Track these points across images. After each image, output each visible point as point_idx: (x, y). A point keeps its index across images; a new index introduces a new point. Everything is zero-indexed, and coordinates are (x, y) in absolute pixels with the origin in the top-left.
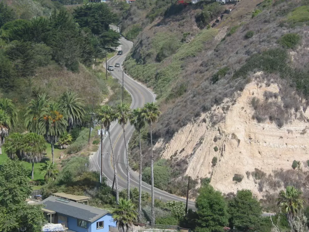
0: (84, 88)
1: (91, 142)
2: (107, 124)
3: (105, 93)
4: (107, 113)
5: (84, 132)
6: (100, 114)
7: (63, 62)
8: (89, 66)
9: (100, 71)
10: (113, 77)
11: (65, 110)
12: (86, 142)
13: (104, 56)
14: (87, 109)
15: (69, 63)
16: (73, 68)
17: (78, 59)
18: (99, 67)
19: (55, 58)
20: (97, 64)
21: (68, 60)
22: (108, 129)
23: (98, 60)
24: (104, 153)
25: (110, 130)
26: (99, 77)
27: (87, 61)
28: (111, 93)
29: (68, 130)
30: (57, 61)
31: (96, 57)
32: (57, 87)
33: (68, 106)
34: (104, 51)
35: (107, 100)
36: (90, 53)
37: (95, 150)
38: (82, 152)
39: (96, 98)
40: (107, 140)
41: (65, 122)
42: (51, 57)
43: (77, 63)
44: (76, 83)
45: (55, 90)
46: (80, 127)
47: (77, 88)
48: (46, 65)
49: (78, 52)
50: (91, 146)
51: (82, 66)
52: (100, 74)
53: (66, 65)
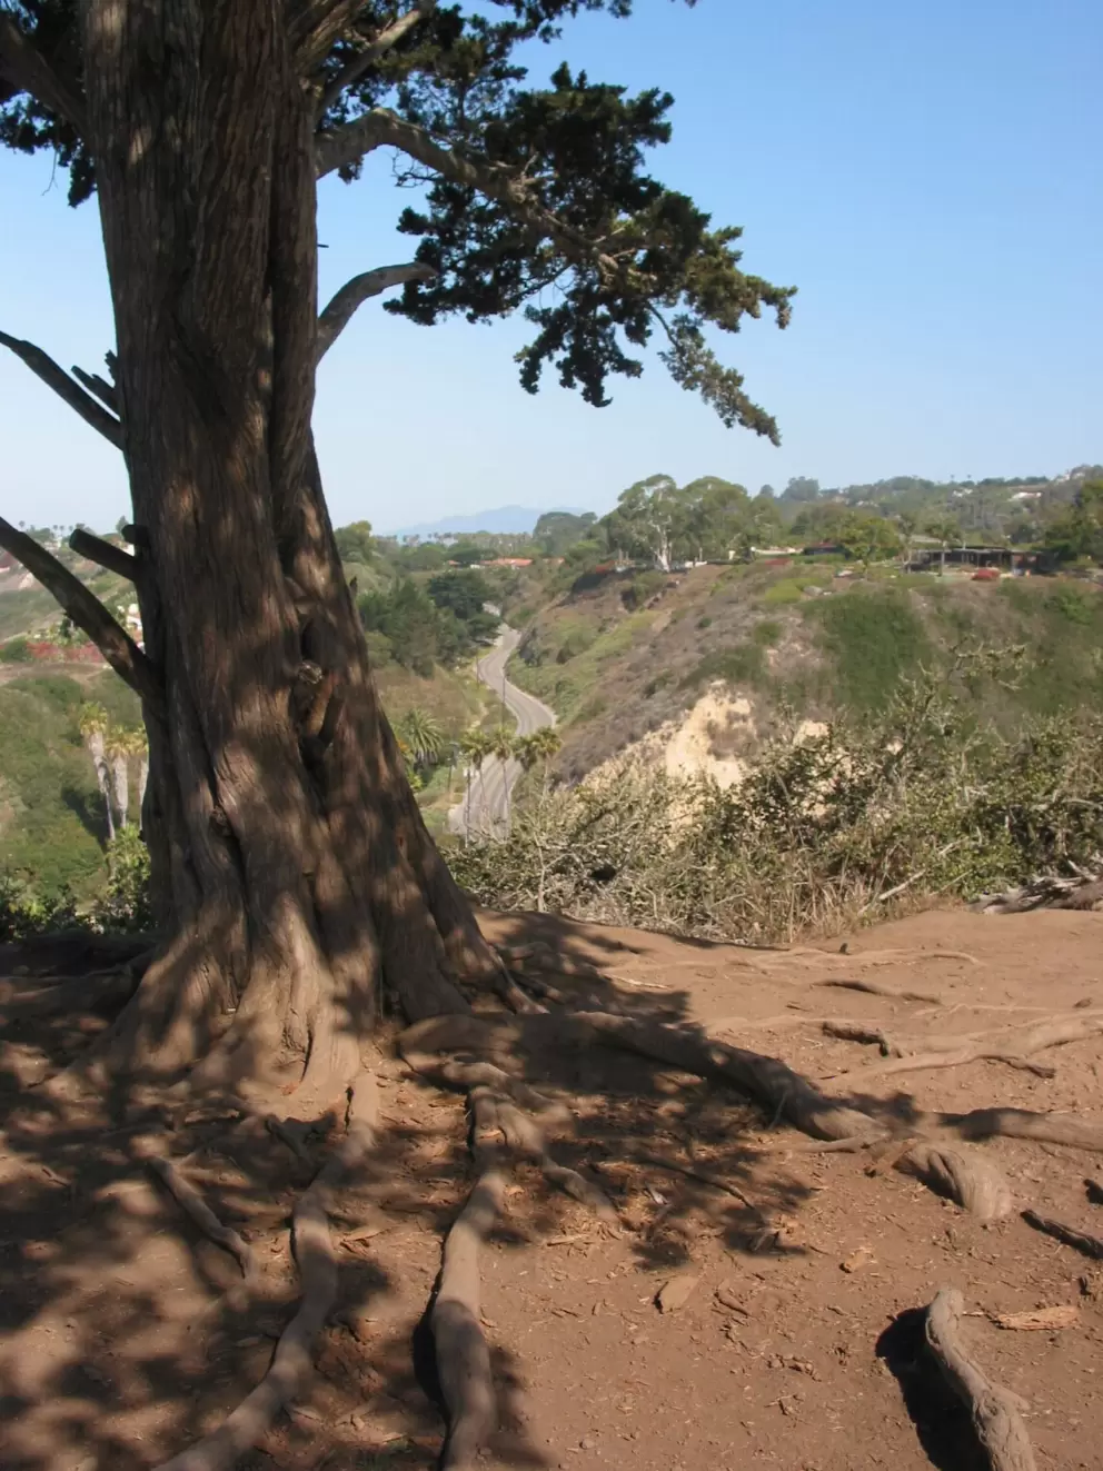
0: (441, 704)
1: (452, 790)
2: (477, 759)
3: (475, 712)
4: (478, 741)
5: (440, 774)
6: (467, 743)
7: (409, 663)
8: (450, 669)
9: (467, 677)
10: (488, 688)
11: (411, 738)
12: (444, 790)
13: (474, 654)
14: (446, 737)
15: (419, 663)
16: (425, 671)
17: (433, 658)
18: (466, 671)
19: (397, 656)
20: (463, 666)
21: (416, 658)
22: (479, 767)
23: (464, 660)
24: (473, 805)
25: (483, 770)
26: (465, 687)
27: (447, 662)
28: (485, 712)
29: (415, 769)
30: (400, 661)
31: (462, 654)
32: (399, 702)
33: (417, 733)
34: (474, 646)
35: (478, 723)
36: (452, 649)
37: (458, 801)
38: (437, 805)
39: (460, 721)
40: (478, 785)
41: (411, 757)
42: (389, 654)
43: (431, 664)
44: (430, 696)
45: (396, 706)
46: (434, 766)
47: (432, 703)
48: (382, 666)
49: (433, 645)
50: (452, 795)
51: (438, 668)
52: (468, 682)
53: (414, 667)
